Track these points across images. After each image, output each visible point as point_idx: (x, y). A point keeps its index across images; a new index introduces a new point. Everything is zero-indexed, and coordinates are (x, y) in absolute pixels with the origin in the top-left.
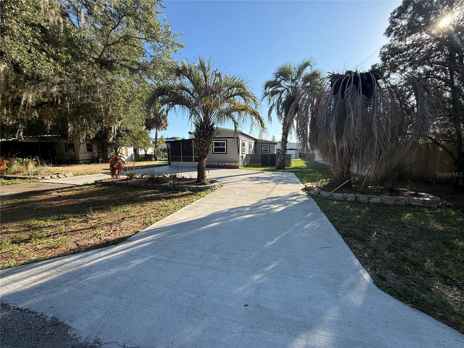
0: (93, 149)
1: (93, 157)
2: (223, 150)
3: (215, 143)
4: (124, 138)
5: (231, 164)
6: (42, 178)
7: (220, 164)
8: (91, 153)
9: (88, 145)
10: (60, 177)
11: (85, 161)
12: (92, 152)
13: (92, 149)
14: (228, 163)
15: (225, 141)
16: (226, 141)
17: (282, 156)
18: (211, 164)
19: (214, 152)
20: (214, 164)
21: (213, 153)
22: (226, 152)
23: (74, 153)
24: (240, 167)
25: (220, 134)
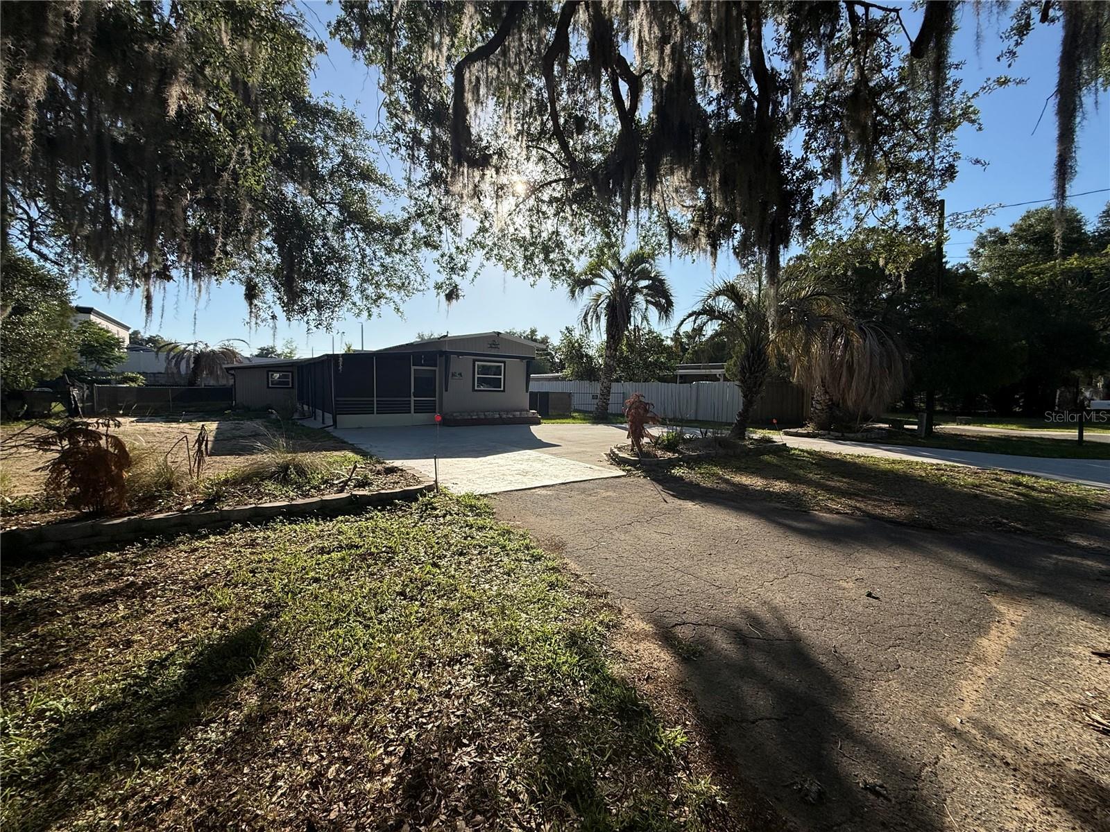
15: (502, 365)
19: (477, 388)
21: (474, 390)
22: (502, 389)
24: (543, 421)
25: (499, 347)
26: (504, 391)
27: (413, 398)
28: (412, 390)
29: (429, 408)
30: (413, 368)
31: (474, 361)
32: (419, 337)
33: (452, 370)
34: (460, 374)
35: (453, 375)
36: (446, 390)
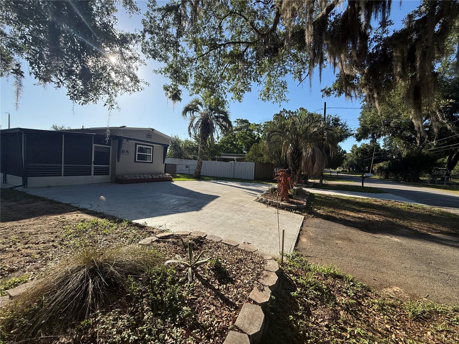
2: (149, 158)
3: (139, 147)
5: (165, 176)
14: (162, 175)
16: (153, 146)
19: (137, 160)
21: (135, 161)
22: (151, 161)
24: (173, 179)
25: (152, 137)
26: (152, 163)
27: (93, 166)
28: (93, 160)
29: (105, 172)
30: (94, 145)
31: (136, 144)
32: (54, 127)
33: (122, 149)
34: (127, 151)
35: (123, 152)
36: (118, 161)
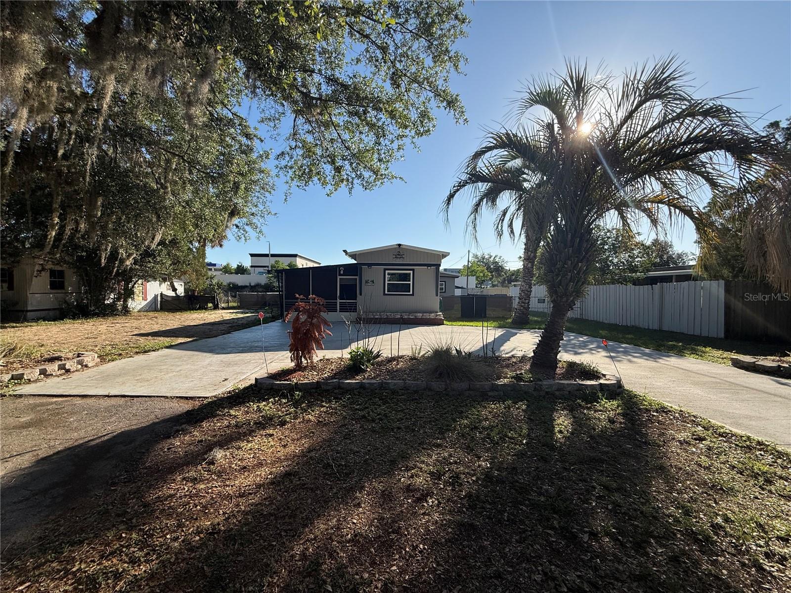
0: (66, 284)
1: (66, 302)
2: (406, 288)
3: (389, 274)
4: (159, 259)
5: (427, 316)
6: (13, 378)
7: (406, 317)
8: (60, 294)
9: (53, 273)
10: (68, 371)
11: (43, 314)
12: (64, 291)
13: (63, 282)
14: (421, 315)
15: (411, 272)
16: (413, 270)
17: (525, 300)
18: (385, 317)
19: (386, 292)
20: (392, 316)
21: (385, 294)
22: (411, 293)
23: (11, 293)
24: (445, 322)
25: (403, 256)
26: (413, 295)
27: (339, 301)
28: (338, 294)
29: (353, 308)
30: (339, 278)
31: (385, 270)
33: (365, 278)
34: (373, 282)
35: (367, 282)
36: (361, 294)
